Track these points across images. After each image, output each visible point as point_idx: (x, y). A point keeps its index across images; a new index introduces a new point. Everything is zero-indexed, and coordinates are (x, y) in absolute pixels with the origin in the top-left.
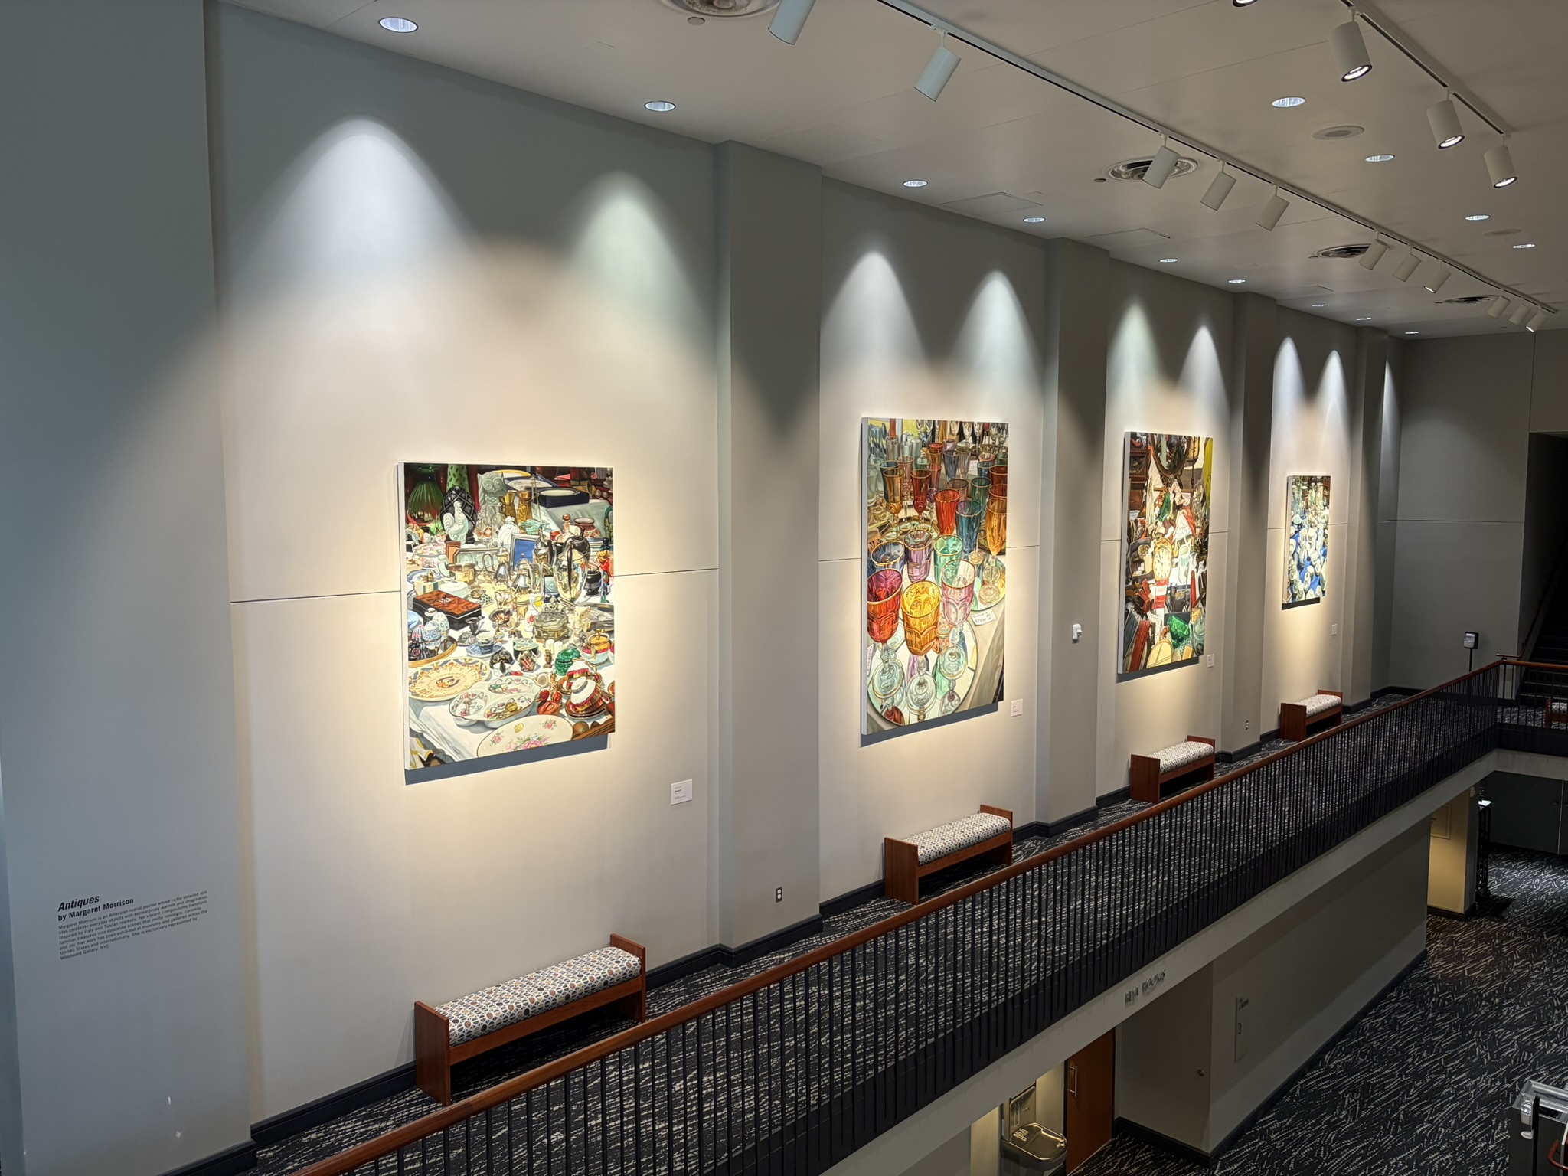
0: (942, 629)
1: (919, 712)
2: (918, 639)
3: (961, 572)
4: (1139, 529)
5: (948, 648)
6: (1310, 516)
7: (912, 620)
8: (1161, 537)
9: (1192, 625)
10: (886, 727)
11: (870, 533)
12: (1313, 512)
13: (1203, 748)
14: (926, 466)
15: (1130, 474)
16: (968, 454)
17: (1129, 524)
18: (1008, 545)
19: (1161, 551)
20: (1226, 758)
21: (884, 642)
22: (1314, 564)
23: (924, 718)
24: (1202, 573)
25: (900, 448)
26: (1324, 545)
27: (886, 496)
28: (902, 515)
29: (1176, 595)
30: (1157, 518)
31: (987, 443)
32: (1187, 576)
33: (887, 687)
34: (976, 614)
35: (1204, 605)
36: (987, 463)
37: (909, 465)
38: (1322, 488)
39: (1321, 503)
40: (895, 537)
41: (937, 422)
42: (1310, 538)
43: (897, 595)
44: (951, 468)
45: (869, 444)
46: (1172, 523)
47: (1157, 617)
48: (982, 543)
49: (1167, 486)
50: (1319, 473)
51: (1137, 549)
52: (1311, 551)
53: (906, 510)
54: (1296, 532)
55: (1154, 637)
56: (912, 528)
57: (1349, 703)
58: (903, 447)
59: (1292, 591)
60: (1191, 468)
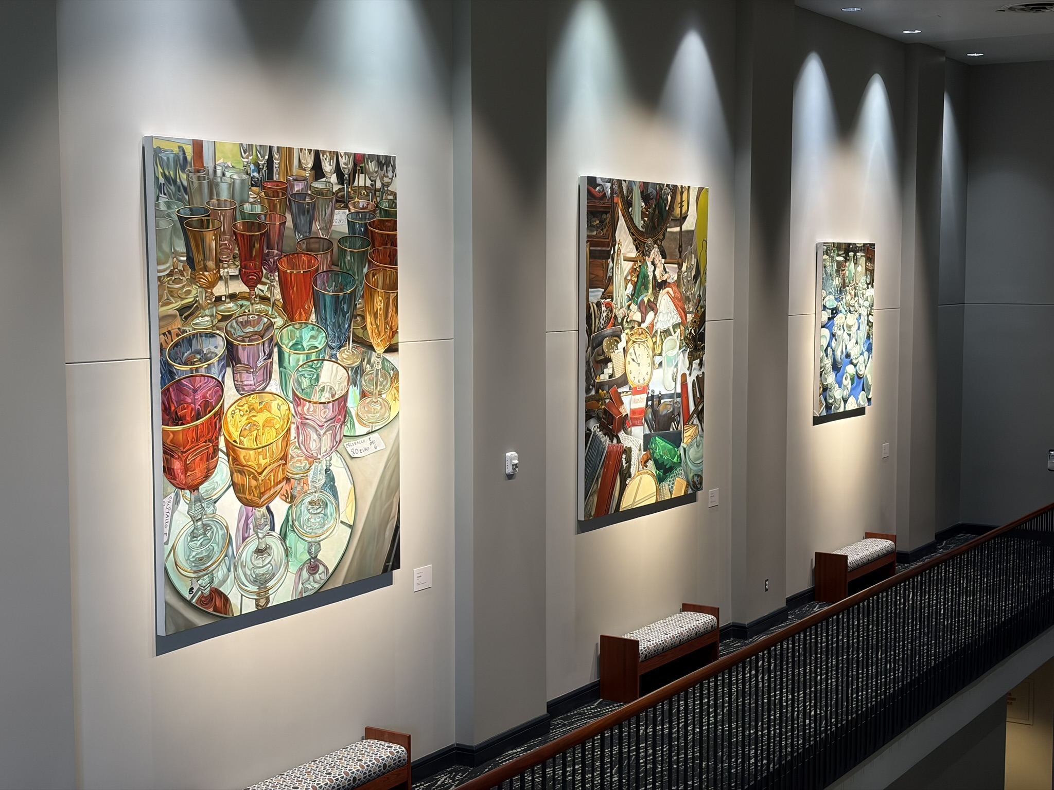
0: (296, 465)
1: (258, 594)
2: (254, 483)
3: (324, 379)
4: (604, 315)
5: (306, 493)
6: (848, 297)
7: (242, 454)
8: (636, 326)
9: (685, 449)
10: (200, 621)
11: (162, 318)
12: (853, 293)
13: (702, 620)
14: (259, 215)
15: (588, 237)
16: (331, 200)
17: (588, 308)
18: (401, 337)
19: (636, 345)
20: (738, 631)
21: (194, 488)
22: (855, 362)
23: (268, 602)
24: (697, 377)
25: (213, 186)
26: (868, 337)
27: (190, 261)
28: (220, 290)
29: (661, 408)
30: (630, 300)
31: (362, 184)
32: (675, 381)
33: (201, 559)
34: (352, 442)
35: (701, 420)
36: (362, 214)
37: (229, 213)
38: (864, 259)
39: (862, 280)
40: (209, 324)
41: (275, 150)
42: (849, 327)
43: (215, 415)
44: (303, 220)
45: (157, 179)
46: (652, 306)
47: (633, 438)
48: (360, 333)
49: (644, 255)
50: (860, 239)
51: (601, 343)
52: (851, 345)
53: (226, 282)
54: (829, 319)
55: (629, 467)
56: (239, 311)
57: (907, 547)
58: (217, 185)
59: (825, 399)
60: (678, 229)
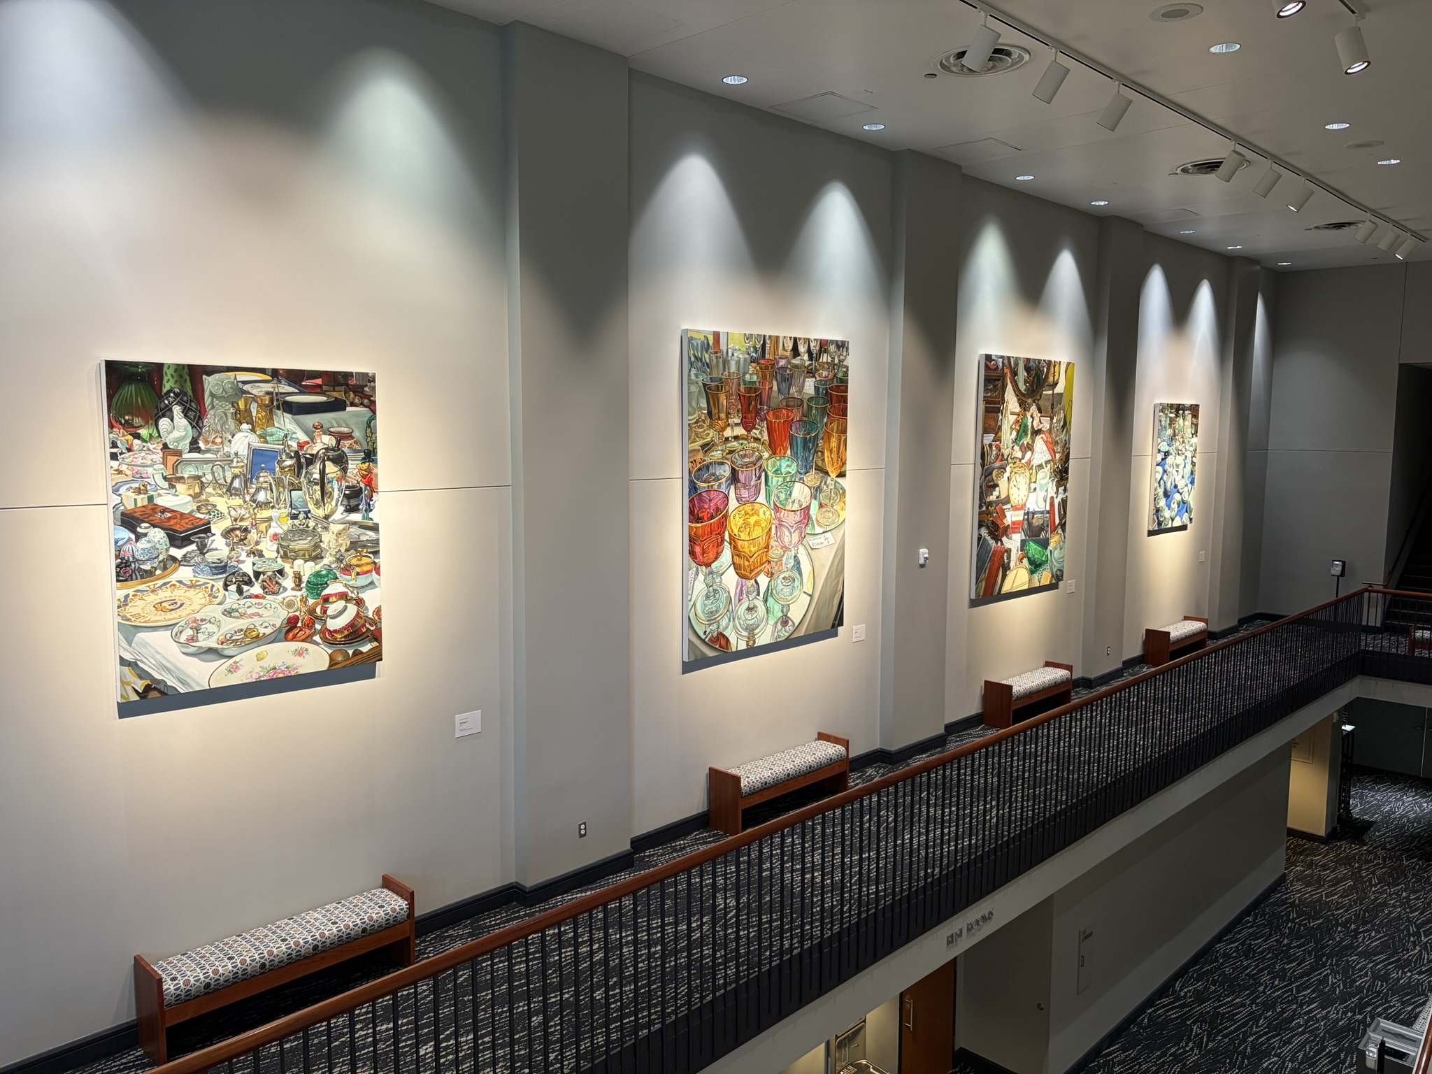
0: (775, 553)
1: (748, 638)
2: (747, 563)
3: (795, 494)
4: (994, 453)
5: (781, 572)
6: (1178, 443)
7: (740, 543)
8: (1018, 462)
9: (1051, 551)
10: (710, 653)
11: (691, 452)
12: (1181, 440)
13: (1059, 674)
14: (755, 382)
15: (984, 397)
16: (803, 371)
17: (983, 448)
18: (848, 467)
19: (1017, 475)
20: (1086, 683)
21: (708, 565)
22: (1181, 491)
23: (754, 643)
24: (1062, 499)
25: (726, 363)
26: (1192, 473)
27: (710, 413)
28: (728, 433)
29: (1034, 521)
30: (1014, 442)
31: (825, 360)
32: (1045, 502)
33: (712, 612)
34: (812, 538)
35: (1064, 531)
36: (825, 381)
37: (735, 381)
38: (1190, 416)
39: (1189, 431)
40: (720, 456)
41: (767, 337)
42: (1178, 466)
43: (723, 517)
44: (784, 385)
45: (690, 358)
46: (1030, 447)
47: (1013, 542)
48: (820, 463)
49: (1025, 410)
50: (1188, 402)
51: (991, 473)
52: (1178, 479)
53: (732, 428)
54: (1163, 459)
55: (1009, 562)
56: (740, 448)
57: (1215, 628)
58: (729, 362)
59: (1158, 518)
60: (1051, 392)
